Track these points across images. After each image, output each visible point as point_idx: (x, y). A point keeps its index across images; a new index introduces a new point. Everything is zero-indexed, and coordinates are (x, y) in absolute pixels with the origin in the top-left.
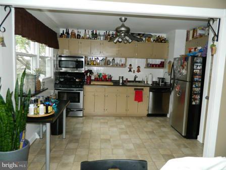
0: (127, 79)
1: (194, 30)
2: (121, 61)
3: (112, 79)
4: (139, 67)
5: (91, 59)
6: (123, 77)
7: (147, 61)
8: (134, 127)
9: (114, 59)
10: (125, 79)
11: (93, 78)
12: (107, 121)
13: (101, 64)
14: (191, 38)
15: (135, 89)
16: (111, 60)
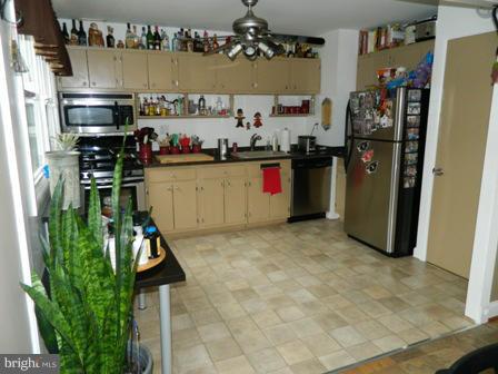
0: (235, 144)
1: (380, 31)
2: (219, 101)
3: (203, 147)
4: (258, 115)
5: (149, 101)
6: (226, 141)
7: (276, 99)
8: (279, 251)
9: (202, 99)
10: (230, 146)
11: (156, 147)
12: (211, 247)
13: (173, 112)
14: (371, 47)
15: (262, 166)
16: (196, 102)
